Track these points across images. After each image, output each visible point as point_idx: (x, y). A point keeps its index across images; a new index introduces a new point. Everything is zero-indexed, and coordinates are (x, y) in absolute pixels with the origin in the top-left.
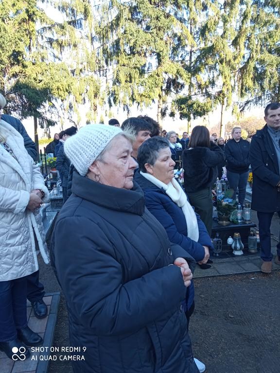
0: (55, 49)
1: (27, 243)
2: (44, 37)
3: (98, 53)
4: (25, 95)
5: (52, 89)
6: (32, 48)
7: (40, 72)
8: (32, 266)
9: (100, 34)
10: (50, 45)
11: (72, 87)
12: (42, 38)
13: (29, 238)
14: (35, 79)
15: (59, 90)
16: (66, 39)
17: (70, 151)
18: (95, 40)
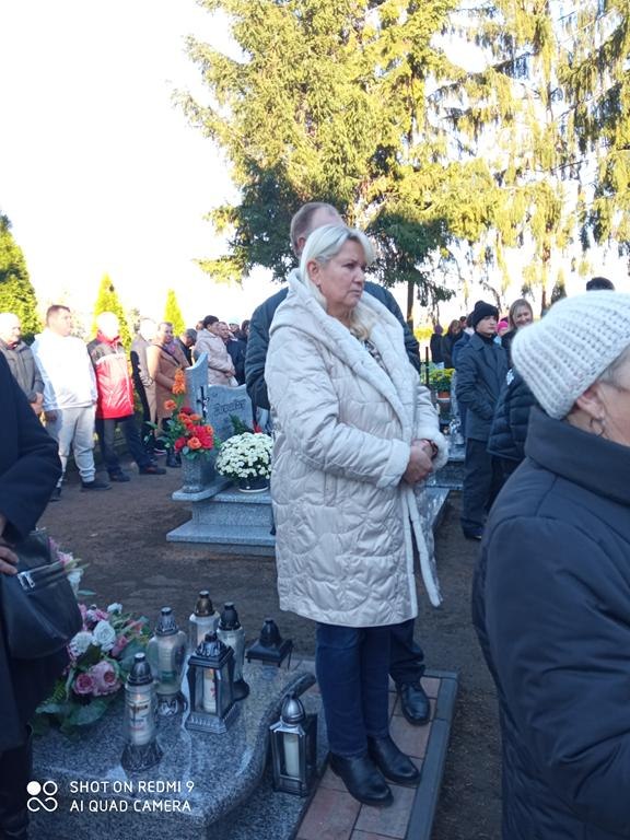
0: (463, 132)
1: (397, 554)
2: (441, 110)
3: (563, 127)
4: (396, 239)
5: (451, 221)
6: (414, 134)
7: (428, 185)
8: (404, 605)
9: (570, 83)
10: (452, 125)
11: (496, 211)
12: (437, 112)
13: (401, 543)
14: (417, 202)
15: (466, 221)
16: (490, 104)
17: (528, 358)
18: (556, 98)
